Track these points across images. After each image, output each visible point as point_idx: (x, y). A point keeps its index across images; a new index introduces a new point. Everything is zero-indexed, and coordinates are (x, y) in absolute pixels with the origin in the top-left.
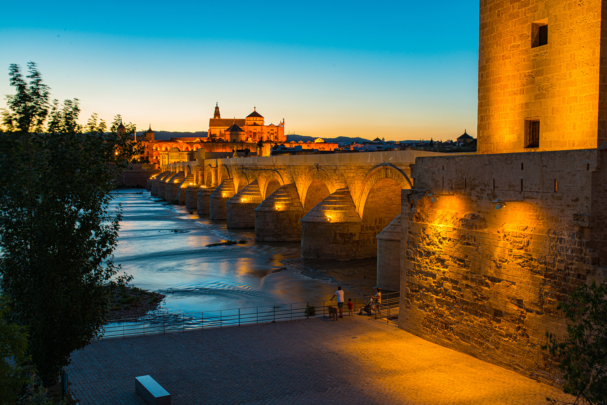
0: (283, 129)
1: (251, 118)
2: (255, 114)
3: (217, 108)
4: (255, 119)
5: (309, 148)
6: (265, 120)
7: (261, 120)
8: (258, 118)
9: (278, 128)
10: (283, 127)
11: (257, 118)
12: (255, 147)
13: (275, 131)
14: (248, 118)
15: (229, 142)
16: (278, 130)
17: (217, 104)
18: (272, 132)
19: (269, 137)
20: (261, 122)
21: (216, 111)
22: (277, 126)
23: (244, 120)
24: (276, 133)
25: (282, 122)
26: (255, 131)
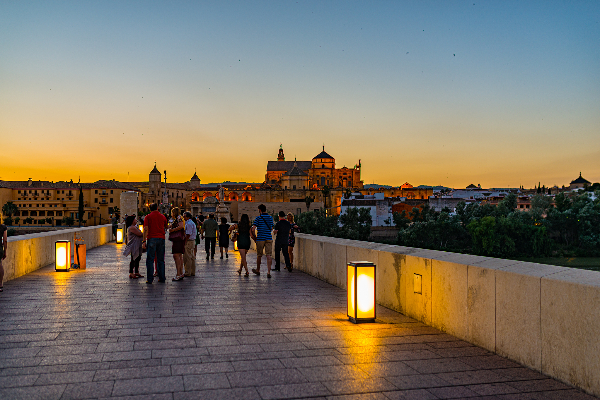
0: (358, 173)
1: (319, 160)
2: (324, 155)
3: (281, 150)
4: (323, 160)
5: (394, 196)
6: (336, 162)
7: (331, 161)
8: (328, 160)
9: (352, 172)
10: (360, 170)
11: (326, 159)
12: (322, 195)
13: (348, 175)
14: (315, 160)
15: (288, 190)
16: (352, 175)
17: (281, 146)
18: (345, 176)
19: (341, 182)
20: (331, 164)
21: (279, 154)
22: (351, 169)
23: (311, 162)
24: (350, 177)
25: (358, 164)
26: (323, 175)
